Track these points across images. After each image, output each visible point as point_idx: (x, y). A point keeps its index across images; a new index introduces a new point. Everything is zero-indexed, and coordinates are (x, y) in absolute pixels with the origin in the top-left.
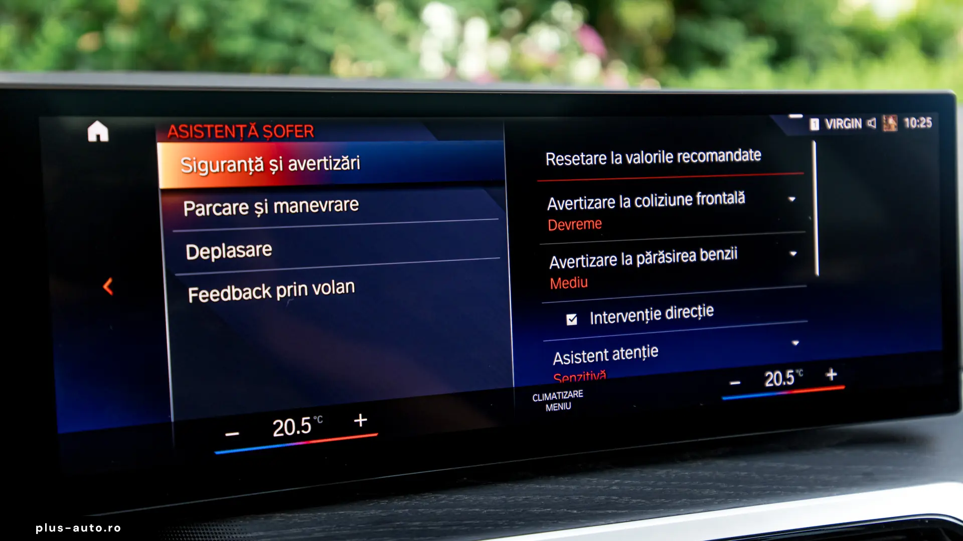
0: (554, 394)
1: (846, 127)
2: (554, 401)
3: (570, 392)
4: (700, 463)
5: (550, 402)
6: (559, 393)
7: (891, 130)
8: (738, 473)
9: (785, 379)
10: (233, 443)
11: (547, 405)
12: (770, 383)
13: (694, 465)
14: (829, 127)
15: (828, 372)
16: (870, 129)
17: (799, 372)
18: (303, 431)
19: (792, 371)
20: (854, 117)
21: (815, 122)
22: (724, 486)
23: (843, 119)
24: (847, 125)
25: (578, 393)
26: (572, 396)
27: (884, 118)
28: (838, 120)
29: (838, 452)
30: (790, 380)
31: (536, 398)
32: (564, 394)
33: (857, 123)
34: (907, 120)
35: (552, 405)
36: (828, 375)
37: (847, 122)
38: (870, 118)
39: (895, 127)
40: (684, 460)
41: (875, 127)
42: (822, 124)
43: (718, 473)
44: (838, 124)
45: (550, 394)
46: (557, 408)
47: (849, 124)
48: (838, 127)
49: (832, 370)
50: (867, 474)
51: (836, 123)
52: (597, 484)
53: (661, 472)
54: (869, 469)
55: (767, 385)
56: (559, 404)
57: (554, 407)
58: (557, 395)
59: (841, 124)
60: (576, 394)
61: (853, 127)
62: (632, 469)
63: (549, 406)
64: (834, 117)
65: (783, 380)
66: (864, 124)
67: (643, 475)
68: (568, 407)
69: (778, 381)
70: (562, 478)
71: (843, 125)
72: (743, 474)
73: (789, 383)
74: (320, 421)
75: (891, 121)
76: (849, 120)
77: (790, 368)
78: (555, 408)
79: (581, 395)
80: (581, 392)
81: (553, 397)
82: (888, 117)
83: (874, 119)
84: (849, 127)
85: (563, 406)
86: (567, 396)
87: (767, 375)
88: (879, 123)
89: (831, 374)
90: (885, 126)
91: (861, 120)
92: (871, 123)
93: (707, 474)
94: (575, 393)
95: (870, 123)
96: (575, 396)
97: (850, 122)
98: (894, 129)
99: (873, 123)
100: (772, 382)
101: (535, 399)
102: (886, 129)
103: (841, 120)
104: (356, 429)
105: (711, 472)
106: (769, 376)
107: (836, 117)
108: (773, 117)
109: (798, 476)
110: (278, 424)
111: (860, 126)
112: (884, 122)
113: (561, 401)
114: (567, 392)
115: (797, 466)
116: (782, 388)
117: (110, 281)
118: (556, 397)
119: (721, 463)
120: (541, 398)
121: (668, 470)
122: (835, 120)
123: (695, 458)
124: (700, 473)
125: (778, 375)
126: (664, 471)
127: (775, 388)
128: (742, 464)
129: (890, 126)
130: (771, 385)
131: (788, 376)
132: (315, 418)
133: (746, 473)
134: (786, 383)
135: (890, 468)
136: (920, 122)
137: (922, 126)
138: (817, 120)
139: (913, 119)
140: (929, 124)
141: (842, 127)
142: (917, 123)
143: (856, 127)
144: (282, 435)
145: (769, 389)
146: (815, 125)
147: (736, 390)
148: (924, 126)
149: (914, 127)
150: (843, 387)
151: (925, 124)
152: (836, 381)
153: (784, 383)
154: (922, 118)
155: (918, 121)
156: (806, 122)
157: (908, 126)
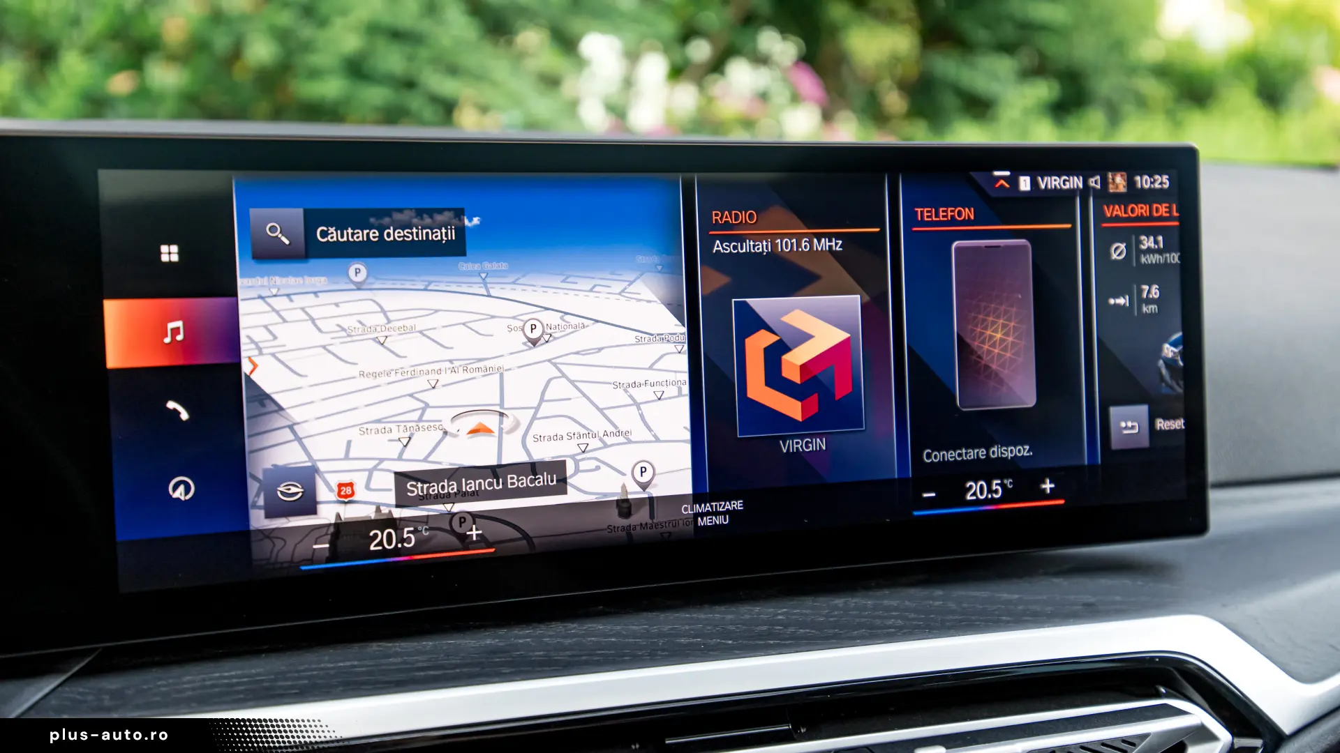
0: (708, 505)
1: (1064, 187)
2: (708, 513)
3: (728, 503)
4: (887, 592)
5: (702, 515)
6: (714, 504)
7: (1118, 191)
8: (931, 602)
9: (990, 491)
11: (699, 519)
12: (972, 495)
13: (879, 593)
14: (1043, 187)
15: (1044, 483)
16: (1093, 189)
17: (1008, 482)
18: (405, 545)
19: (999, 482)
20: (1073, 175)
21: (1025, 181)
22: (912, 615)
23: (1059, 177)
24: (1064, 184)
25: (737, 505)
26: (729, 507)
27: (1110, 177)
28: (1054, 178)
29: (1056, 580)
30: (996, 492)
31: (686, 509)
32: (720, 505)
33: (1076, 182)
34: (1138, 178)
35: (705, 518)
36: (1044, 486)
37: (1064, 181)
38: (1092, 176)
39: (1124, 187)
40: (867, 588)
41: (1098, 187)
42: (1034, 183)
43: (907, 603)
44: (1054, 183)
45: (703, 505)
46: (712, 522)
47: (1067, 183)
48: (1053, 187)
49: (1048, 481)
50: (1088, 605)
51: (1051, 182)
52: (759, 614)
53: (839, 602)
54: (1092, 600)
55: (969, 497)
56: (714, 518)
57: (708, 521)
58: (712, 506)
59: (1057, 183)
60: (735, 506)
61: (1072, 187)
62: (803, 598)
63: (702, 520)
64: (1047, 175)
65: (988, 493)
66: (1085, 182)
67: (816, 604)
68: (725, 521)
69: (982, 493)
70: (717, 607)
71: (1059, 184)
72: (937, 603)
73: (995, 496)
74: (426, 533)
75: (1119, 179)
76: (1067, 178)
77: (997, 479)
78: (710, 522)
79: (740, 507)
80: (740, 503)
81: (706, 509)
82: (1115, 175)
83: (1098, 177)
84: (1067, 186)
85: (719, 520)
86: (724, 508)
87: (968, 485)
88: (1104, 182)
89: (1048, 486)
90: (1111, 186)
91: (1081, 178)
92: (1094, 182)
93: (894, 603)
94: (734, 504)
95: (1092, 182)
96: (734, 507)
97: (1068, 181)
98: (1122, 189)
99: (1096, 182)
100: (974, 494)
101: (685, 511)
102: (1112, 189)
103: (1056, 178)
104: (468, 542)
105: (898, 601)
106: (971, 486)
107: (1050, 175)
108: (971, 173)
110: (376, 536)
111: (1081, 186)
112: (1110, 180)
113: (717, 514)
114: (723, 503)
115: (1005, 596)
116: (986, 501)
118: (710, 509)
119: (912, 591)
120: (692, 510)
121: (847, 599)
122: (1049, 178)
123: (880, 587)
124: (886, 602)
125: (981, 487)
126: (842, 600)
127: (977, 502)
128: (939, 592)
129: (1117, 187)
130: (974, 498)
131: (994, 488)
132: (419, 528)
133: (941, 603)
134: (992, 496)
135: (1119, 598)
136: (1155, 181)
137: (1157, 186)
138: (1028, 179)
139: (1146, 177)
140: (1165, 184)
141: (1058, 187)
142: (1151, 183)
143: (1076, 187)
144: (380, 548)
145: (972, 503)
146: (1025, 184)
147: (930, 503)
148: (1160, 186)
149: (1146, 187)
150: (1062, 502)
151: (1161, 183)
152: (1054, 494)
153: (990, 496)
154: (1157, 177)
155: (1152, 180)
156: (1014, 181)
157: (1139, 186)
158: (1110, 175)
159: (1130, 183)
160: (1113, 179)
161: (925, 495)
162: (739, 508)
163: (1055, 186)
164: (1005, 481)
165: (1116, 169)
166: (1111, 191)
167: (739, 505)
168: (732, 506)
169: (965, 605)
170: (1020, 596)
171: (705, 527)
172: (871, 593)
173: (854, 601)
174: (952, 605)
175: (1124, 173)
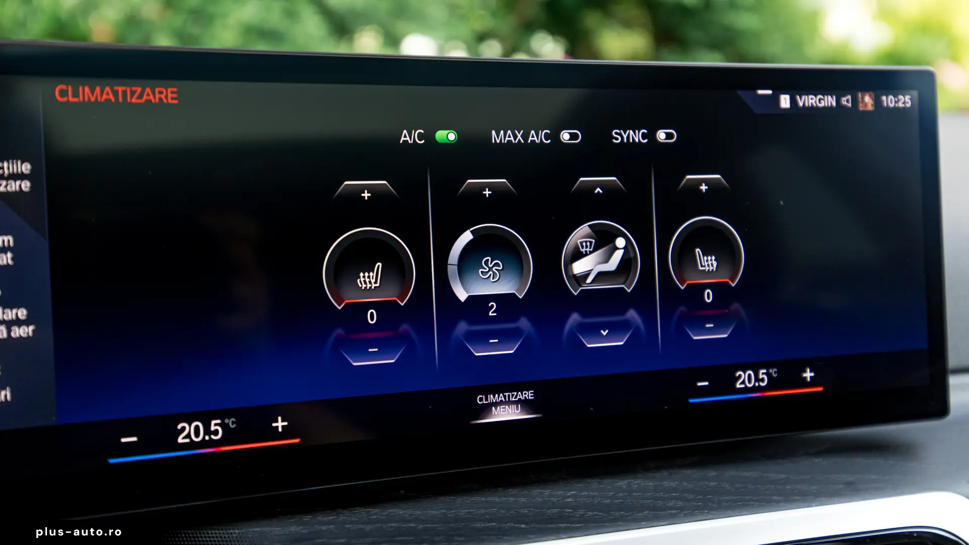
0: (501, 395)
1: (819, 105)
2: (501, 403)
3: (520, 393)
4: (665, 473)
5: (497, 404)
6: (507, 394)
7: (867, 109)
8: (707, 483)
9: (757, 379)
10: (130, 450)
11: (493, 408)
12: (741, 384)
13: (658, 475)
14: (801, 104)
15: (805, 372)
16: (845, 107)
17: (773, 371)
18: (213, 437)
19: (765, 371)
20: (827, 95)
21: (785, 99)
22: (692, 497)
23: (816, 96)
24: (820, 102)
26: (521, 397)
27: (860, 96)
28: (810, 97)
29: (817, 460)
30: (763, 380)
31: (481, 399)
32: (513, 395)
33: (829, 101)
34: (884, 98)
35: (499, 407)
36: (805, 375)
37: (820, 100)
38: (844, 96)
39: (872, 105)
40: (647, 470)
41: (850, 105)
42: (793, 101)
43: (685, 484)
44: (810, 101)
45: (497, 395)
46: (505, 411)
47: (822, 101)
48: (810, 105)
49: (808, 370)
50: (848, 484)
51: (809, 100)
53: (623, 483)
54: (850, 478)
55: (738, 386)
56: (507, 407)
57: (502, 410)
58: (505, 396)
59: (813, 101)
60: (526, 396)
61: (826, 105)
62: (589, 481)
63: (496, 409)
64: (805, 95)
65: (755, 381)
66: (838, 101)
67: (602, 486)
68: (517, 409)
69: (750, 382)
70: (510, 490)
71: (815, 102)
72: (712, 484)
73: (762, 384)
74: (233, 424)
75: (867, 99)
76: (822, 97)
77: (763, 368)
80: (531, 393)
81: (500, 399)
82: (865, 95)
83: (849, 97)
84: (822, 105)
85: (512, 409)
86: (516, 397)
87: (737, 374)
88: (855, 101)
89: (808, 375)
90: (861, 105)
91: (834, 97)
92: (846, 101)
93: (673, 484)
94: (525, 394)
95: (844, 101)
97: (822, 99)
98: (870, 107)
99: (848, 101)
100: (743, 382)
101: (480, 401)
102: (862, 107)
103: (813, 97)
104: (275, 434)
105: (677, 483)
106: (740, 376)
107: (808, 95)
108: (739, 92)
109: (773, 486)
110: (184, 428)
111: (834, 104)
112: (860, 100)
113: (509, 403)
114: (516, 393)
115: (773, 476)
116: (754, 389)
118: (503, 399)
119: (689, 472)
120: (487, 400)
121: (630, 481)
122: (807, 97)
123: (659, 468)
124: (666, 483)
125: (749, 376)
126: (626, 482)
127: (746, 390)
128: (712, 473)
129: (866, 105)
130: (743, 386)
131: (761, 377)
132: (226, 421)
133: (716, 483)
134: (759, 384)
135: (874, 477)
136: (899, 100)
137: (901, 105)
138: (787, 97)
139: (891, 97)
140: (908, 103)
141: (815, 105)
142: (895, 102)
143: (830, 105)
144: (187, 440)
145: (741, 391)
146: (785, 101)
147: (703, 391)
148: (903, 105)
149: (892, 105)
150: (821, 389)
151: (904, 103)
152: (814, 382)
153: (757, 384)
154: (901, 97)
155: (896, 100)
156: (775, 99)
157: (885, 105)
159: (877, 102)
160: (863, 98)
161: (699, 384)
162: (530, 398)
163: (812, 104)
164: (771, 371)
165: (865, 89)
166: (861, 109)
167: (530, 395)
168: (524, 396)
169: (738, 485)
170: (786, 476)
172: (651, 474)
173: (636, 482)
174: (727, 486)
175: (872, 93)
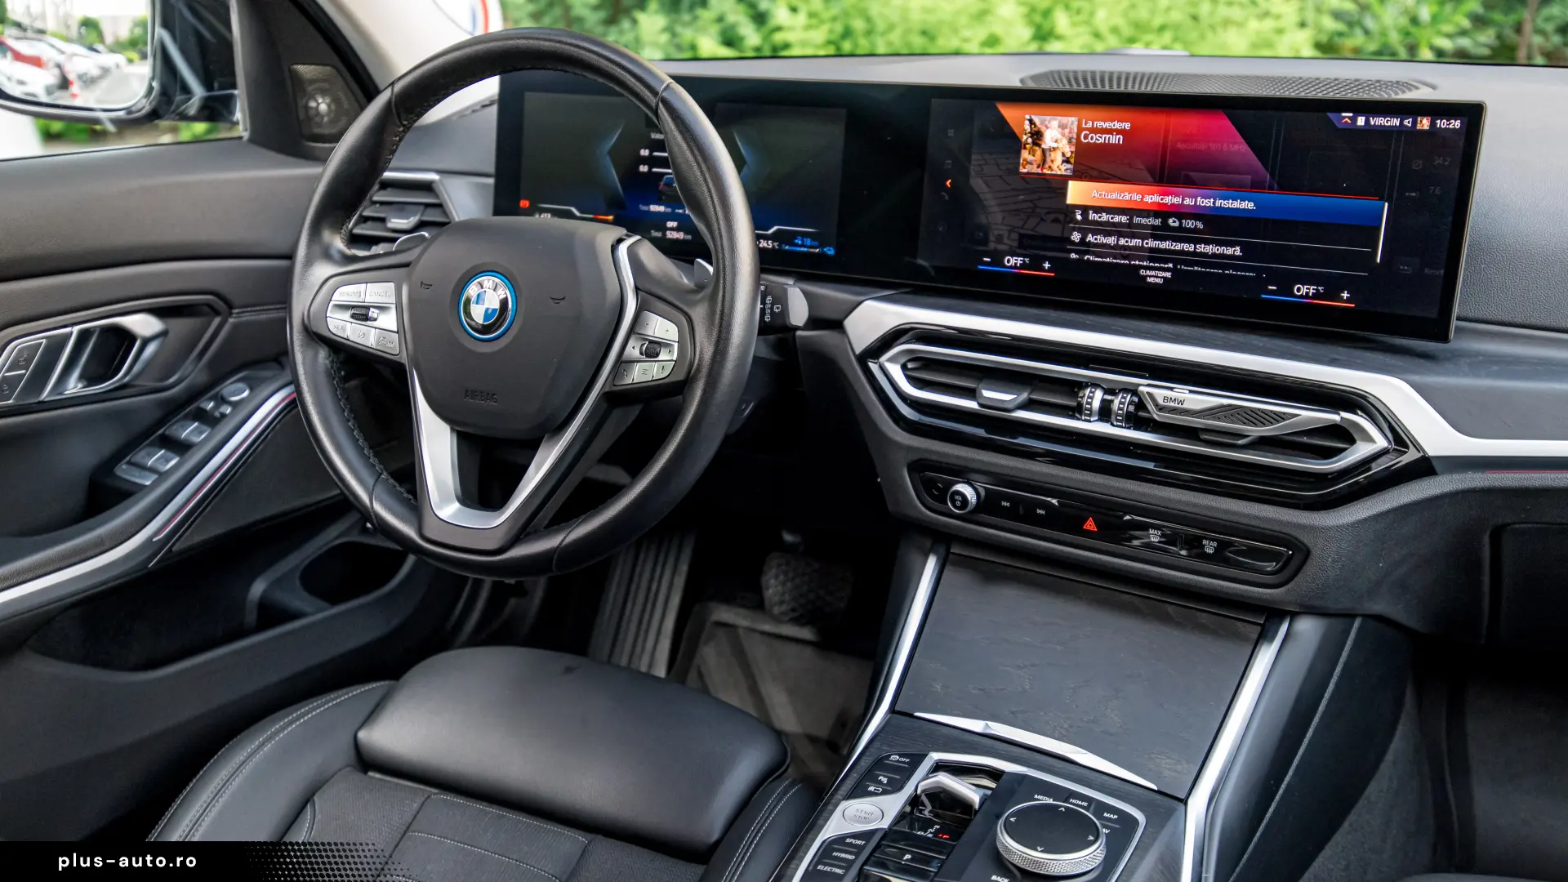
1: (1386, 124)
2: (1153, 276)
3: (1164, 273)
5: (1150, 276)
6: (1157, 272)
7: (1423, 128)
10: (986, 264)
11: (1148, 278)
14: (1372, 123)
15: (1343, 292)
16: (1407, 126)
17: (1321, 288)
19: (1316, 288)
20: (1394, 118)
21: (1361, 119)
23: (1385, 118)
25: (1168, 275)
26: (1164, 275)
28: (1380, 119)
31: (1143, 272)
32: (1160, 273)
33: (1396, 122)
34: (1439, 121)
35: (1151, 278)
36: (1342, 295)
37: (1388, 121)
38: (1408, 119)
39: (1428, 126)
41: (1410, 125)
42: (1368, 121)
45: (1152, 272)
48: (1380, 124)
49: (1346, 292)
51: (1379, 121)
55: (1296, 293)
56: (1155, 279)
57: (1153, 280)
59: (1382, 122)
61: (1391, 124)
64: (1377, 117)
66: (1401, 123)
68: (1161, 281)
71: (1384, 122)
74: (1026, 261)
75: (1425, 121)
76: (1390, 119)
77: (1314, 285)
80: (1170, 274)
82: (1423, 118)
83: (1411, 120)
84: (1389, 124)
85: (1159, 281)
86: (1161, 275)
87: (1296, 286)
88: (1415, 123)
89: (1345, 295)
91: (1400, 119)
92: (1408, 122)
95: (1406, 122)
97: (1392, 121)
98: (1426, 127)
99: (1409, 122)
102: (1418, 127)
103: (1383, 119)
104: (1043, 270)
106: (1299, 287)
107: (1379, 117)
108: (1328, 114)
111: (1398, 124)
112: (1419, 122)
113: (1157, 277)
116: (1306, 297)
117: (950, 181)
118: (1154, 274)
120: (1146, 273)
127: (1301, 296)
129: (1424, 125)
131: (1312, 290)
132: (1023, 259)
136: (1450, 124)
137: (1451, 126)
138: (1364, 118)
139: (1444, 121)
140: (1459, 125)
141: (1383, 124)
142: (1447, 125)
143: (1394, 125)
145: (1297, 296)
146: (1361, 121)
147: (1273, 292)
149: (1444, 126)
150: (1353, 305)
151: (1454, 125)
152: (1349, 300)
154: (1452, 121)
156: (1354, 120)
157: (1438, 126)
158: (1419, 119)
159: (1433, 124)
160: (1421, 121)
161: (1270, 287)
164: (1319, 288)
165: (1424, 115)
168: (1166, 275)
171: (1151, 283)
175: (1429, 118)
